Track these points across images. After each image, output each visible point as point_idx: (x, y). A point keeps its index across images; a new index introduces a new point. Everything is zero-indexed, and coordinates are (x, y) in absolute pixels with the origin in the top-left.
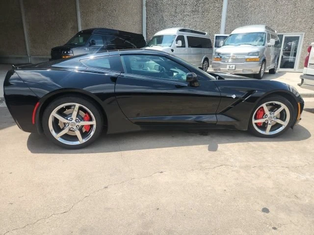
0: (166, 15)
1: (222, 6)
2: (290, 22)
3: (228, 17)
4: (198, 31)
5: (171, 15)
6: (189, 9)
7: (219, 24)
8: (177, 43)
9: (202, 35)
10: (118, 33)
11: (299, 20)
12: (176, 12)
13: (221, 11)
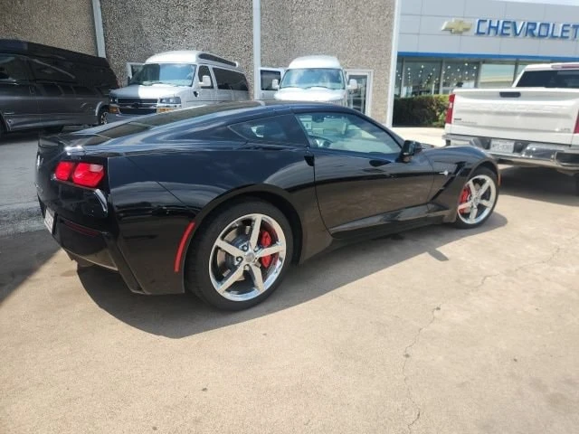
0: (147, 24)
1: (251, 18)
2: (354, 53)
3: (263, 38)
4: (223, 57)
5: (157, 23)
6: (193, 15)
7: (250, 48)
8: (201, 81)
9: (229, 66)
10: (26, 48)
11: (364, 50)
12: (167, 20)
13: (250, 26)
